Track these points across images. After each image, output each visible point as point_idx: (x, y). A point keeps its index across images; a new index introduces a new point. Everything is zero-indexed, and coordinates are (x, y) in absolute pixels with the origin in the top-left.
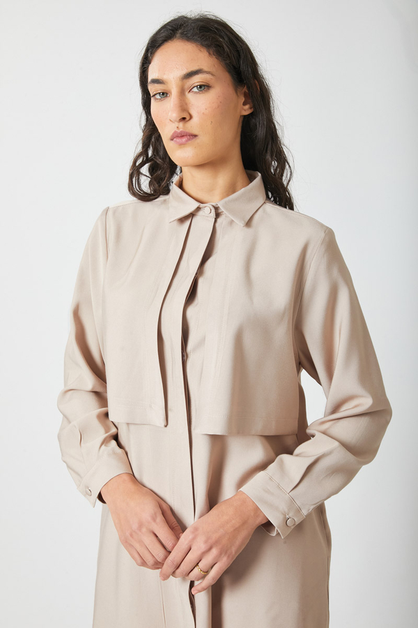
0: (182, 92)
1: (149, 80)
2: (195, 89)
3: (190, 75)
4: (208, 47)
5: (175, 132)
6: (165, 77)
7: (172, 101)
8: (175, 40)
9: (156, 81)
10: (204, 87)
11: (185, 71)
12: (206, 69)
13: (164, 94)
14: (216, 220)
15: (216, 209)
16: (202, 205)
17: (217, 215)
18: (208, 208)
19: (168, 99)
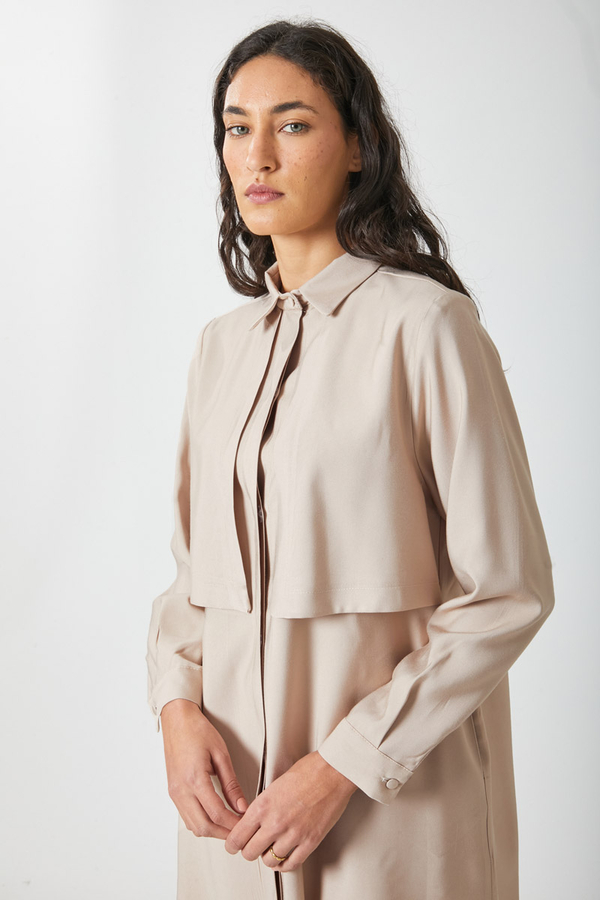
0: (270, 131)
1: (226, 107)
2: (288, 129)
3: (283, 108)
4: (313, 71)
5: (253, 186)
6: (247, 106)
7: (253, 142)
8: (268, 56)
9: (235, 110)
10: (301, 127)
11: (277, 102)
12: (306, 100)
13: (245, 129)
14: (304, 314)
15: (299, 298)
16: (282, 296)
17: (305, 307)
18: (290, 300)
19: (248, 137)
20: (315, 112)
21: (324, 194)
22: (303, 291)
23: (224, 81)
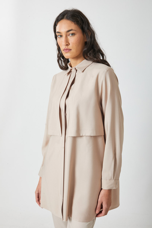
0: (66, 36)
1: (56, 32)
2: (70, 35)
3: (69, 31)
4: (74, 22)
5: (64, 49)
7: (63, 39)
8: (64, 19)
9: (58, 32)
10: (73, 34)
11: (67, 30)
12: (73, 29)
13: (61, 36)
14: (76, 72)
15: (75, 69)
16: (72, 68)
17: (76, 71)
18: (73, 69)
19: (62, 38)
20: (76, 31)
21: (80, 48)
22: (76, 67)
23: (55, 25)
